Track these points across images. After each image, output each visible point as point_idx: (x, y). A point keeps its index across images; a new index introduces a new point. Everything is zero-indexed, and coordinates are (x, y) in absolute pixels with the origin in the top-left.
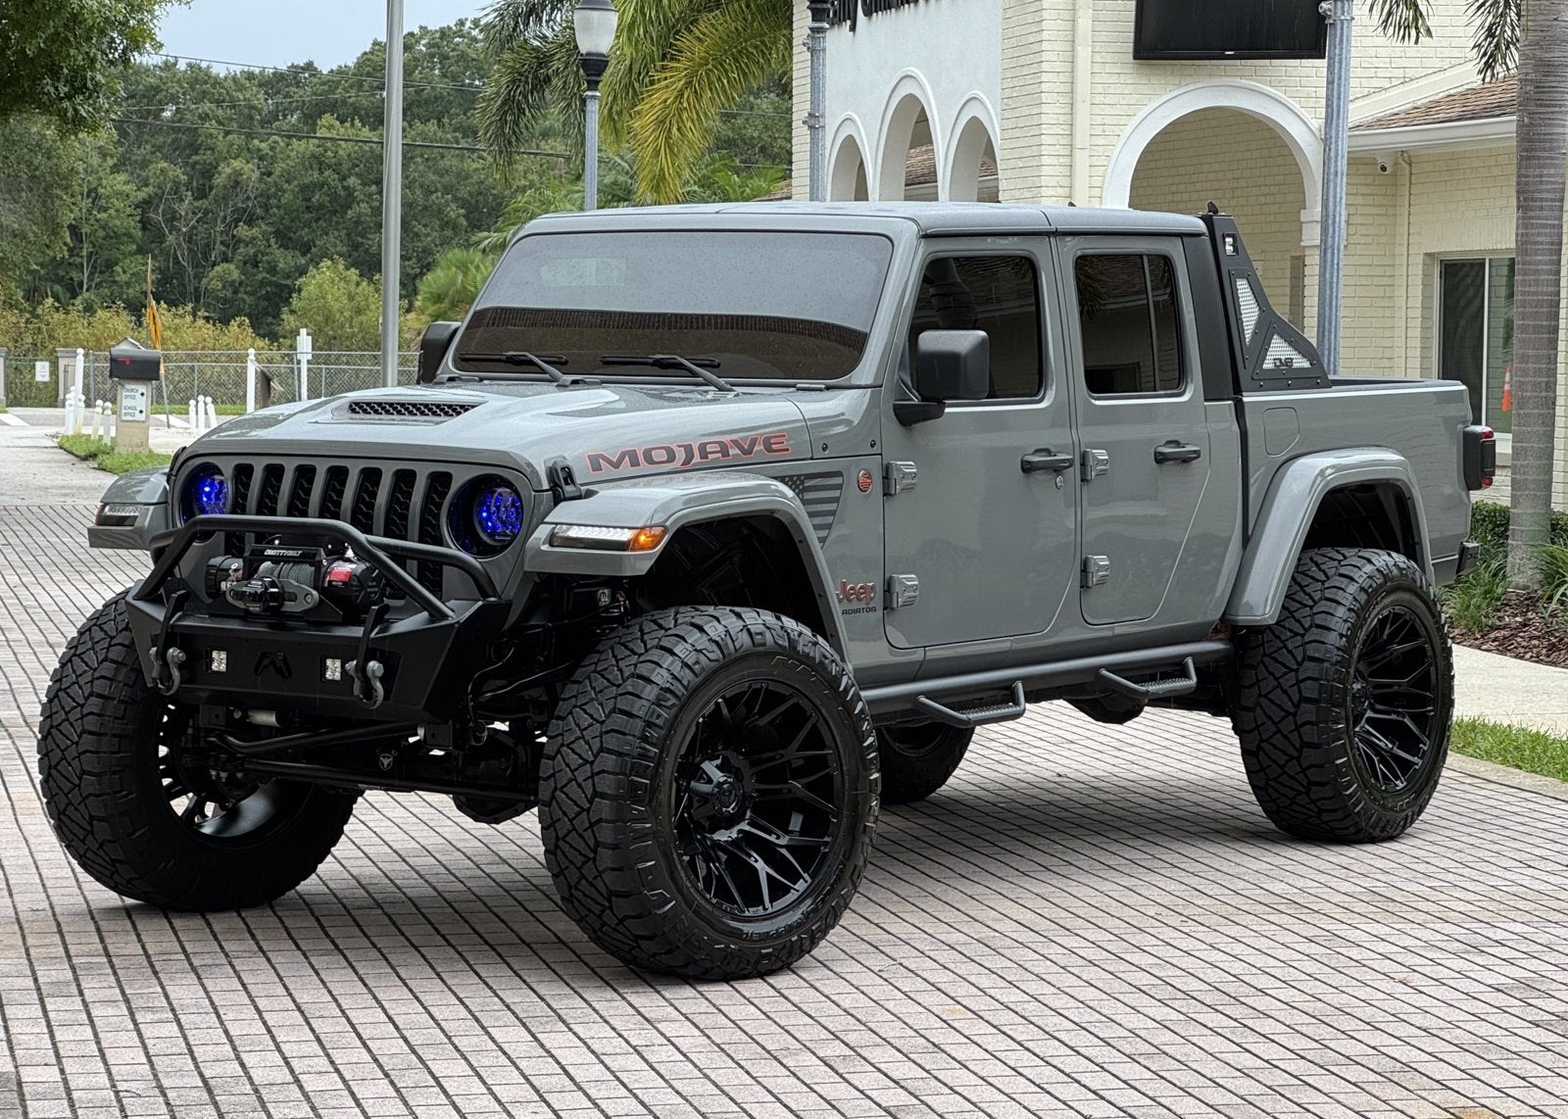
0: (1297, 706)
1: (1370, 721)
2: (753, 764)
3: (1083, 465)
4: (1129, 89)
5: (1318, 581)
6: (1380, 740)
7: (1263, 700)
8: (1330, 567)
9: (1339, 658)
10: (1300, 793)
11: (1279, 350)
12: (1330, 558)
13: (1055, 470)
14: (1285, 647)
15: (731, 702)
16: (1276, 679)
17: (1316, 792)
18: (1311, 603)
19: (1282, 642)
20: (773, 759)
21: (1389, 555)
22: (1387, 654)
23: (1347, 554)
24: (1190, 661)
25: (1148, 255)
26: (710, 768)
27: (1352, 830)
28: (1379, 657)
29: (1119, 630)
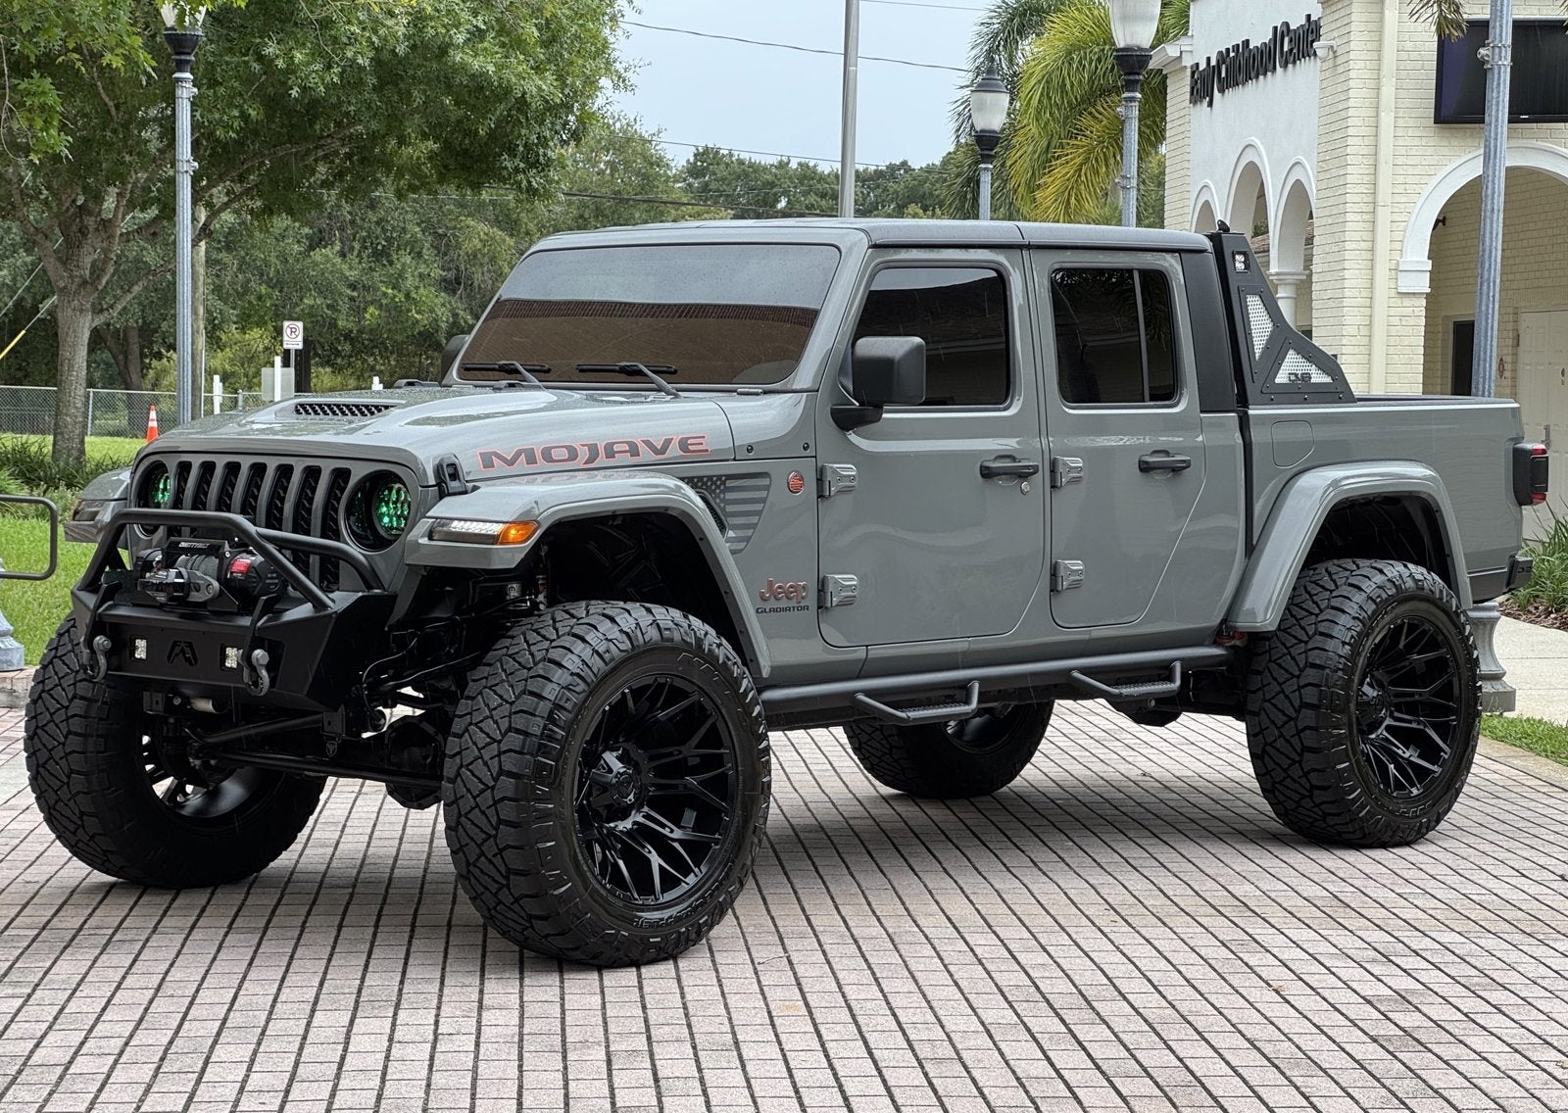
0: (1298, 711)
1: (1389, 728)
2: (652, 759)
3: (1053, 471)
4: (1430, 151)
5: (1327, 590)
6: (1398, 748)
7: (1267, 705)
8: (1341, 577)
9: (1341, 666)
10: (1304, 797)
11: (1292, 365)
12: (1341, 569)
13: (1020, 477)
14: (1290, 654)
15: (637, 693)
16: (1280, 684)
17: (1320, 796)
18: (1317, 611)
19: (1287, 648)
20: (671, 754)
21: (1406, 566)
22: (1407, 663)
23: (1361, 565)
24: (1178, 666)
25: (1140, 271)
26: (611, 758)
27: (1359, 834)
28: (1399, 666)
29: (1097, 633)
